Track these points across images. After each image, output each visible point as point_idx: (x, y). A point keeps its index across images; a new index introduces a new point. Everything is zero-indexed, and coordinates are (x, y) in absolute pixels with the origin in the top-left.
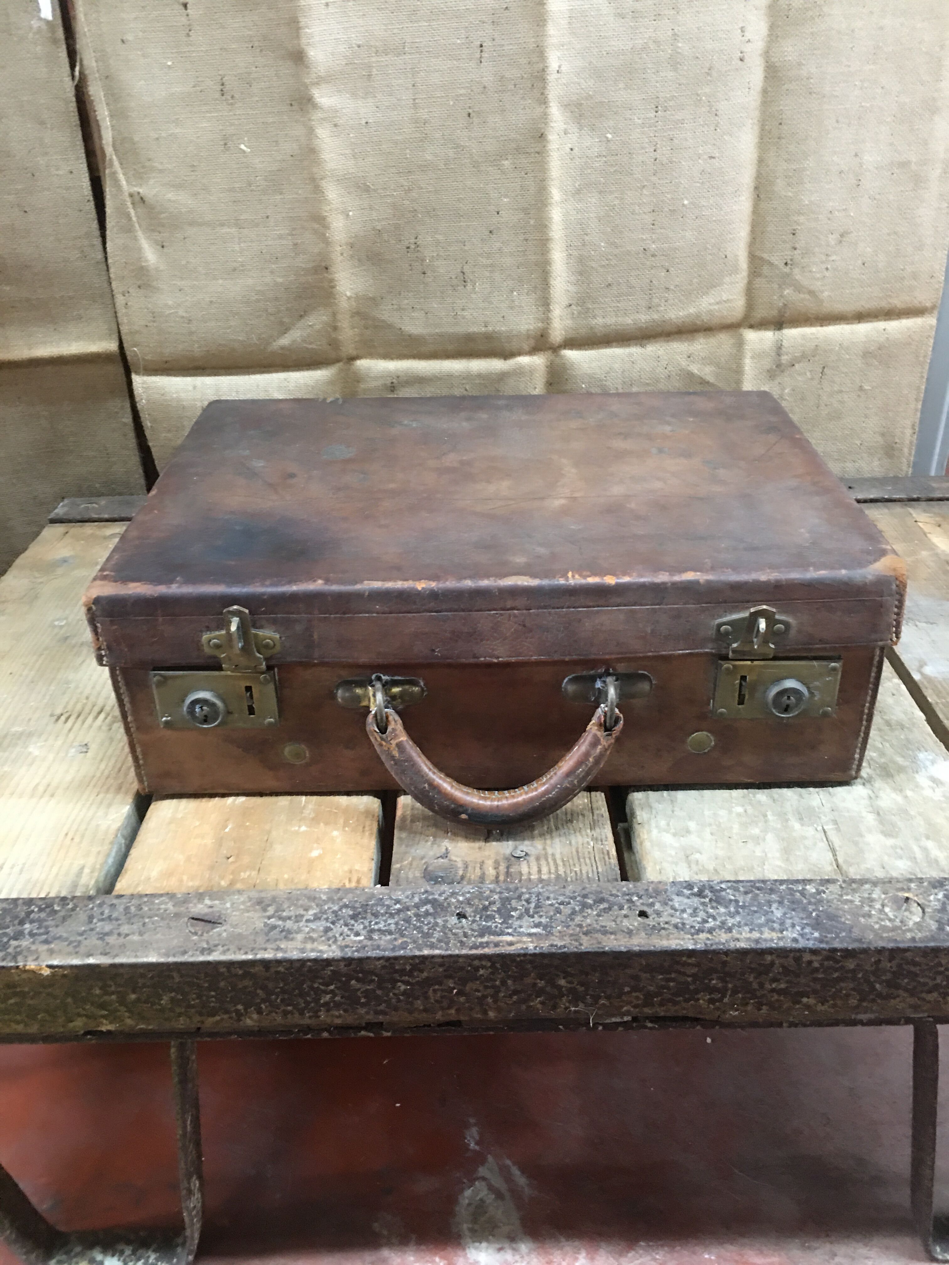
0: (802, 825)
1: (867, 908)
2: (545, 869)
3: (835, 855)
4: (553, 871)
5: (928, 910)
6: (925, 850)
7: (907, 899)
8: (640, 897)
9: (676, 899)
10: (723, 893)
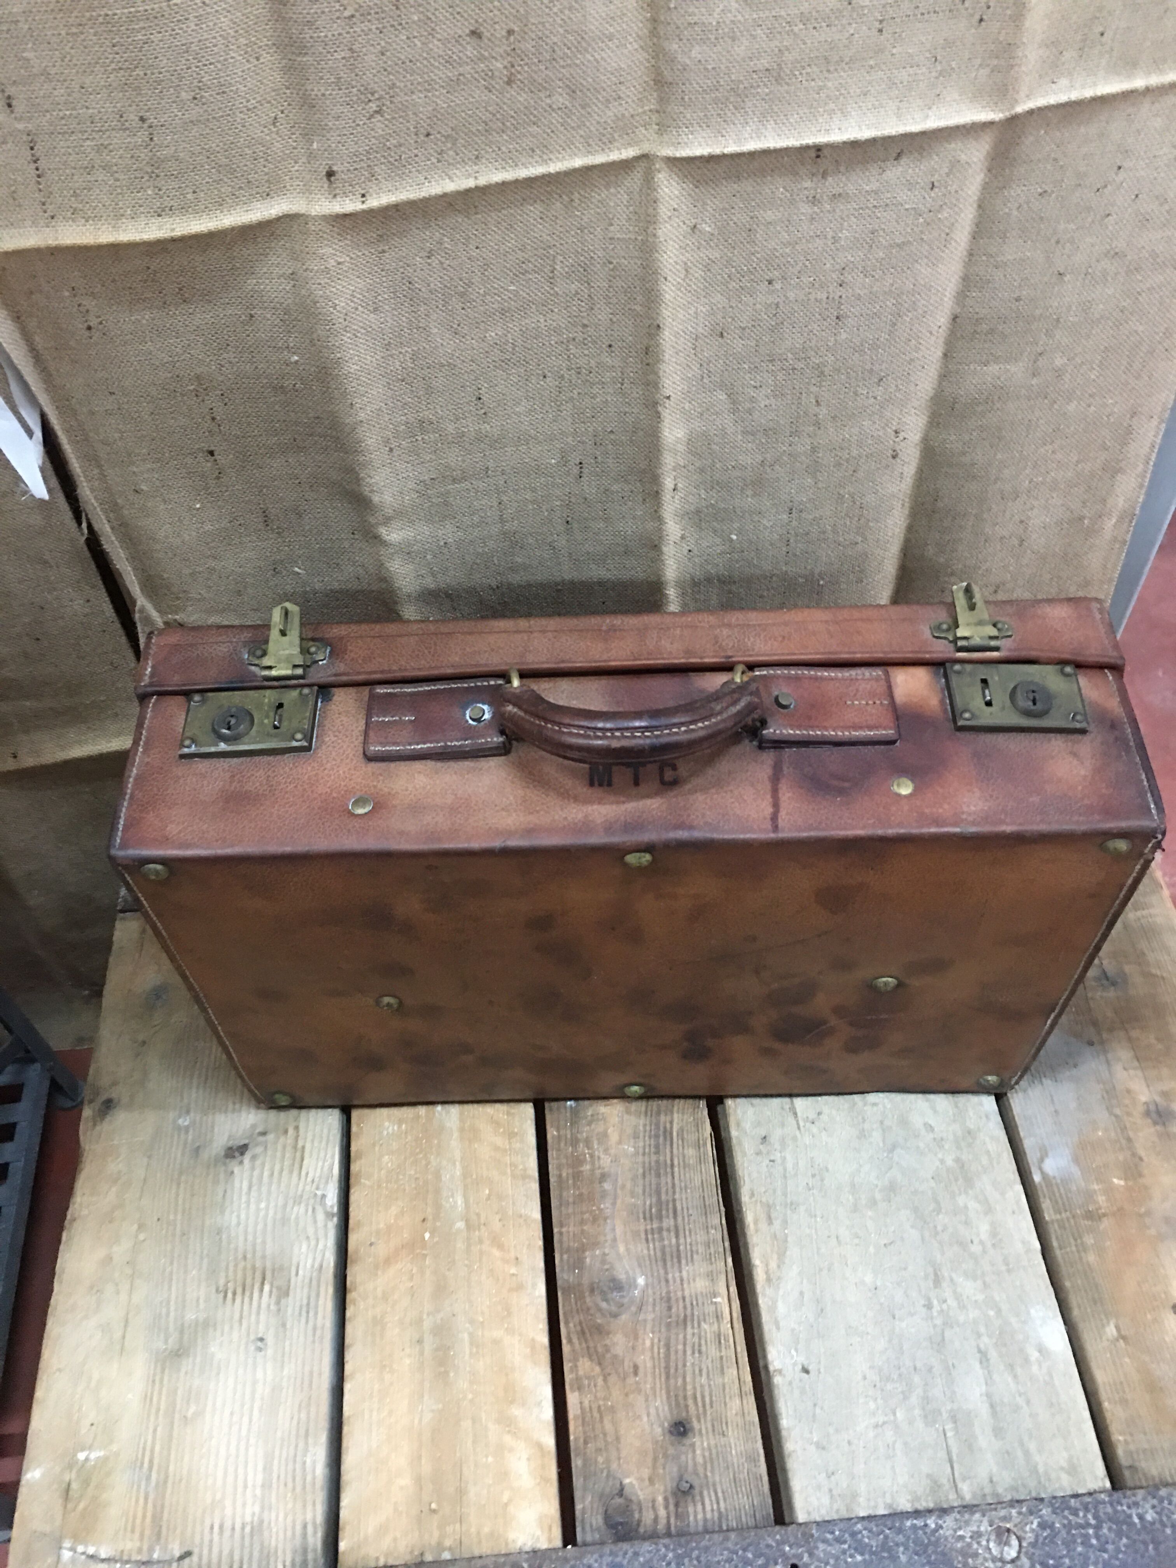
0: (927, 1425)
1: (975, 1546)
2: (708, 1508)
3: (952, 1468)
4: (715, 1507)
5: (1024, 1544)
6: (1027, 1453)
7: (1008, 1530)
8: (790, 1547)
9: (822, 1546)
10: (860, 1536)
